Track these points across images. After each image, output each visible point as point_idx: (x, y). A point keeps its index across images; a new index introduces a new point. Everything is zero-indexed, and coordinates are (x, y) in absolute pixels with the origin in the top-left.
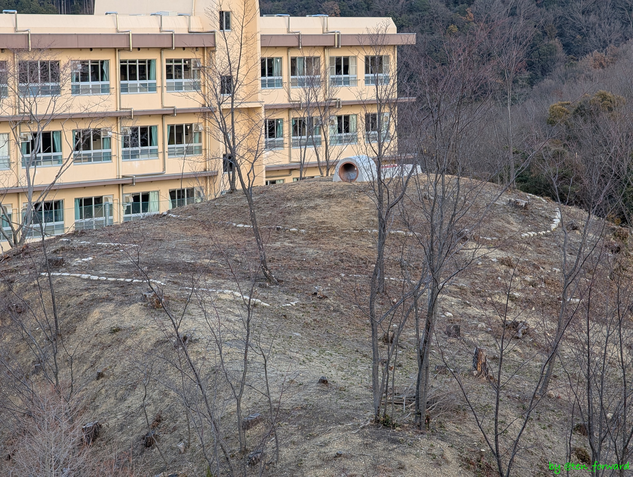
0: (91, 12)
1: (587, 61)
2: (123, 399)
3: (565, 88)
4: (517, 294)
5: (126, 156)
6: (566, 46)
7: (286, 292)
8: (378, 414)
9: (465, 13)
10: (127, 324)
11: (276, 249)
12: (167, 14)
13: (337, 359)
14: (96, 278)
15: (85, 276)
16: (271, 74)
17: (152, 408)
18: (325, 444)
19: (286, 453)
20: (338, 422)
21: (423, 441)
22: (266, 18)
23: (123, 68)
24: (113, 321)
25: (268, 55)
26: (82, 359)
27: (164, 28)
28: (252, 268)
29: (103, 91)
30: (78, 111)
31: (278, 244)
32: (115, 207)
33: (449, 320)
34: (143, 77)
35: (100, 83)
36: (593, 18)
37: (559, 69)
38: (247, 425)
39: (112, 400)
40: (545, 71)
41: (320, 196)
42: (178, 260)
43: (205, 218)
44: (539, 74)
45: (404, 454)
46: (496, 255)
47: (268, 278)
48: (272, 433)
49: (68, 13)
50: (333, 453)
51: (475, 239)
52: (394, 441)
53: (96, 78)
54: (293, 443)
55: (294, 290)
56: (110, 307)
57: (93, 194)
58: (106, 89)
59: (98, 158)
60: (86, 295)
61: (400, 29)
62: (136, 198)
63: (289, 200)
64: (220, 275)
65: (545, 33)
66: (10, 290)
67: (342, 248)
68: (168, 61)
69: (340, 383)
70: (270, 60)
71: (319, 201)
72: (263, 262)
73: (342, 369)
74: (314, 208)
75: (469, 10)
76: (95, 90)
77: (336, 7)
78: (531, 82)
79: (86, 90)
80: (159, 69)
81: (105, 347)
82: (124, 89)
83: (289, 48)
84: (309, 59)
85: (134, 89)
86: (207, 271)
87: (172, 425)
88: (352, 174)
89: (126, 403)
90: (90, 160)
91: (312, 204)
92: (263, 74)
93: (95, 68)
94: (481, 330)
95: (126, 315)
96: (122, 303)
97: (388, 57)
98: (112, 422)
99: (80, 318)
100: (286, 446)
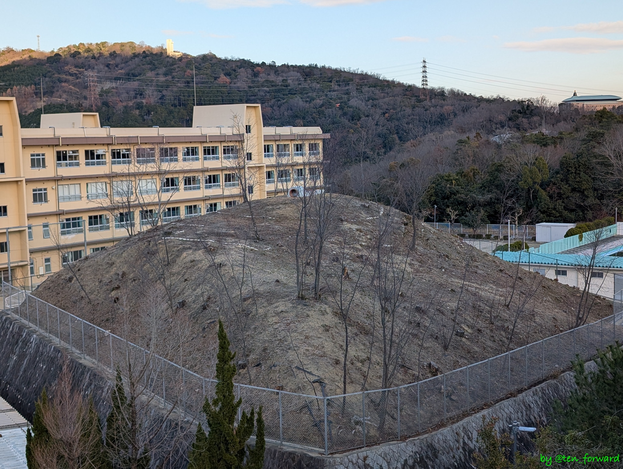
0: (191, 126)
1: (408, 144)
2: (195, 290)
3: (399, 156)
4: (363, 244)
5: (206, 187)
6: (400, 138)
7: (266, 244)
8: (299, 294)
9: (356, 124)
10: (197, 259)
11: (263, 226)
12: (223, 127)
13: (285, 272)
14: (185, 239)
15: (181, 239)
16: (268, 152)
17: (207, 293)
18: (277, 307)
19: (261, 311)
20: (282, 298)
21: (318, 305)
22: (266, 128)
23: (205, 150)
24: (192, 257)
25: (267, 143)
26: (179, 273)
27: (222, 133)
28: (252, 234)
29: (196, 160)
30: (179, 169)
31: (263, 224)
32: (202, 209)
33: (334, 254)
34: (213, 154)
35: (195, 156)
36: (411, 126)
37: (397, 148)
38: (245, 300)
39: (191, 290)
40: (391, 149)
41: (281, 204)
42: (220, 231)
43: (233, 213)
44: (388, 150)
45: (309, 310)
46: (354, 227)
47: (258, 239)
48: (255, 304)
49: (187, 127)
50: (280, 311)
51: (346, 221)
52: (305, 305)
53: (193, 155)
54: (264, 307)
55: (269, 243)
56: (191, 251)
57: (192, 204)
58: (197, 159)
59: (194, 188)
60: (181, 246)
61: (324, 132)
62: (211, 205)
63: (268, 205)
64: (237, 237)
65: (391, 132)
66: (149, 245)
67: (290, 225)
68: (224, 147)
69: (285, 282)
70: (268, 146)
71: (281, 206)
72: (256, 232)
73: (287, 276)
74: (279, 209)
75: (358, 123)
76: (193, 160)
77: (302, 123)
78: (385, 153)
79: (189, 160)
80: (220, 150)
81: (188, 268)
82: (205, 159)
83: (276, 140)
84: (285, 145)
85: (210, 159)
86: (232, 236)
87: (215, 300)
88: (295, 194)
89: (196, 292)
90: (191, 189)
91: (278, 207)
92: (265, 152)
93: (193, 150)
94: (348, 259)
95: (197, 255)
96: (196, 250)
97: (319, 144)
98: (190, 300)
99: (178, 256)
100: (261, 308)
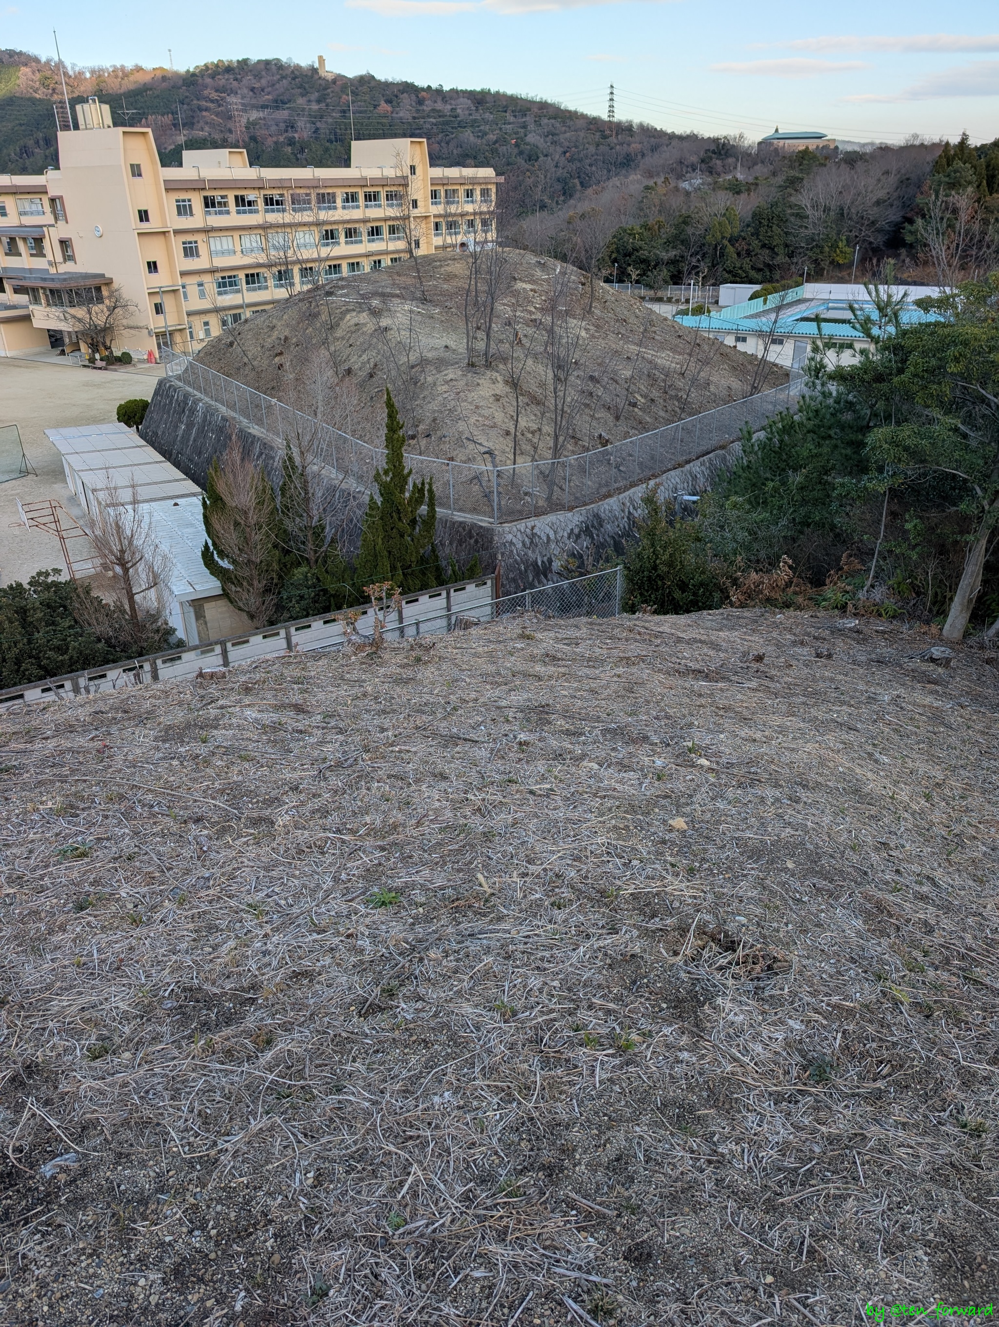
0: (350, 167)
1: (590, 191)
2: (361, 356)
3: (579, 205)
4: (537, 306)
5: (369, 241)
6: (582, 184)
7: (433, 306)
8: (469, 361)
9: (534, 166)
10: (362, 322)
11: (430, 285)
12: (385, 167)
13: (454, 337)
14: (348, 300)
15: (343, 299)
16: (435, 198)
17: (373, 360)
18: (446, 375)
19: (429, 379)
20: (452, 365)
21: (488, 372)
22: (433, 169)
23: (366, 196)
24: (355, 320)
25: (434, 188)
26: (343, 338)
27: (384, 174)
28: (419, 294)
30: (338, 219)
31: (431, 283)
32: (366, 266)
33: (506, 318)
34: (375, 200)
35: (355, 204)
36: (594, 168)
37: (578, 195)
38: (413, 367)
39: (356, 357)
40: (571, 196)
41: (450, 260)
42: (384, 291)
43: (399, 271)
44: (568, 197)
45: (480, 379)
46: (529, 287)
47: (425, 300)
48: (423, 371)
50: (449, 379)
51: (520, 280)
52: (476, 373)
53: (353, 201)
54: (433, 374)
55: (437, 305)
56: (354, 314)
57: (355, 261)
58: (358, 207)
59: (356, 242)
60: (344, 308)
61: (498, 174)
62: (375, 262)
63: (436, 262)
64: (404, 298)
65: (571, 176)
66: (311, 305)
67: (459, 284)
68: (386, 191)
69: (454, 347)
70: (435, 191)
71: (449, 262)
72: (423, 292)
73: (456, 341)
74: (447, 265)
75: (535, 164)
76: (353, 207)
78: (564, 201)
79: (349, 207)
80: (383, 195)
81: (352, 333)
82: (367, 206)
83: (444, 185)
84: (454, 190)
85: (371, 206)
86: (397, 296)
87: (381, 367)
88: (465, 249)
89: (362, 358)
90: (352, 243)
91: (446, 263)
92: (432, 198)
93: (352, 196)
94: (521, 323)
95: (361, 317)
96: (359, 312)
97: (491, 189)
98: (356, 367)
99: (342, 319)
100: (430, 376)
